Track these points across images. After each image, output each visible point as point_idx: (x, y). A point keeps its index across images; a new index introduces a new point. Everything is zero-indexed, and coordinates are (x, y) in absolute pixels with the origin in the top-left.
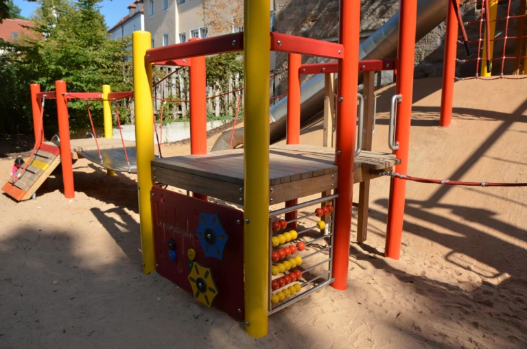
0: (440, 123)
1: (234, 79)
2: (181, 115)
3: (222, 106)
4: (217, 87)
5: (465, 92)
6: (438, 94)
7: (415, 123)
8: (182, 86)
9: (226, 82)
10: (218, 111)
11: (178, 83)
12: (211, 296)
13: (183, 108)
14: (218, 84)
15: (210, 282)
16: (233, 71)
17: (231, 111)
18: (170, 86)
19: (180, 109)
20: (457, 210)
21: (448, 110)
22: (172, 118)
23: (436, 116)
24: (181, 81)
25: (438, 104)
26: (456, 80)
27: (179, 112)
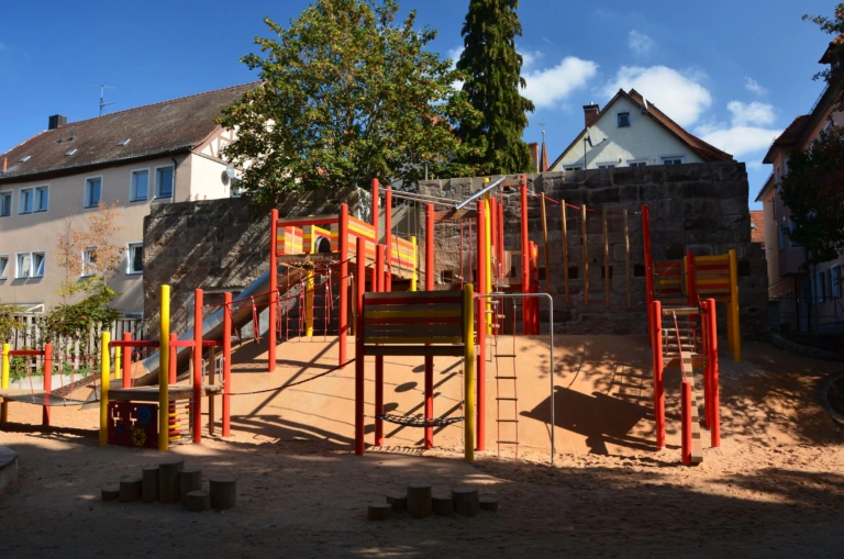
0: (268, 370)
1: (96, 328)
2: (34, 368)
3: (82, 357)
4: (77, 338)
5: (284, 350)
6: (267, 353)
7: (234, 371)
8: (38, 336)
9: (88, 331)
10: (77, 363)
11: (33, 332)
12: (143, 440)
13: (38, 362)
14: (78, 333)
15: (143, 435)
16: (95, 320)
17: (91, 363)
18: (24, 336)
19: (34, 362)
20: (263, 417)
21: (273, 362)
22: (25, 372)
23: (265, 366)
24: (38, 330)
25: (267, 358)
26: (277, 344)
27: (33, 365)
